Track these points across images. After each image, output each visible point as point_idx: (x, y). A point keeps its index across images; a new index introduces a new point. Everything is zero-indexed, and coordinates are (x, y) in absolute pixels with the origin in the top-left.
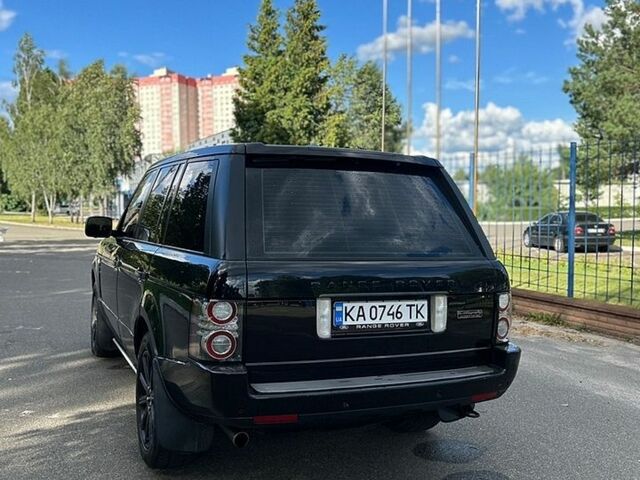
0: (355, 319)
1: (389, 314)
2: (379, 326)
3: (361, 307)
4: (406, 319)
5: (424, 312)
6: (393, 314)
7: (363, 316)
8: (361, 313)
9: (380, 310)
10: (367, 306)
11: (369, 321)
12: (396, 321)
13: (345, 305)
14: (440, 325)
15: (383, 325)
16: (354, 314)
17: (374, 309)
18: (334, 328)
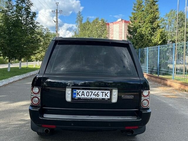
0: (81, 96)
1: (94, 95)
2: (90, 99)
3: (83, 92)
4: (100, 97)
5: (109, 95)
6: (95, 95)
7: (84, 95)
8: (83, 94)
9: (90, 93)
10: (85, 91)
11: (86, 97)
12: (97, 97)
13: (77, 90)
14: (114, 100)
15: (91, 98)
16: (80, 94)
17: (88, 93)
18: (73, 98)
